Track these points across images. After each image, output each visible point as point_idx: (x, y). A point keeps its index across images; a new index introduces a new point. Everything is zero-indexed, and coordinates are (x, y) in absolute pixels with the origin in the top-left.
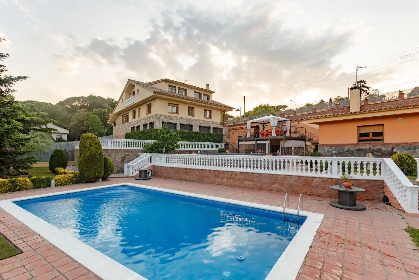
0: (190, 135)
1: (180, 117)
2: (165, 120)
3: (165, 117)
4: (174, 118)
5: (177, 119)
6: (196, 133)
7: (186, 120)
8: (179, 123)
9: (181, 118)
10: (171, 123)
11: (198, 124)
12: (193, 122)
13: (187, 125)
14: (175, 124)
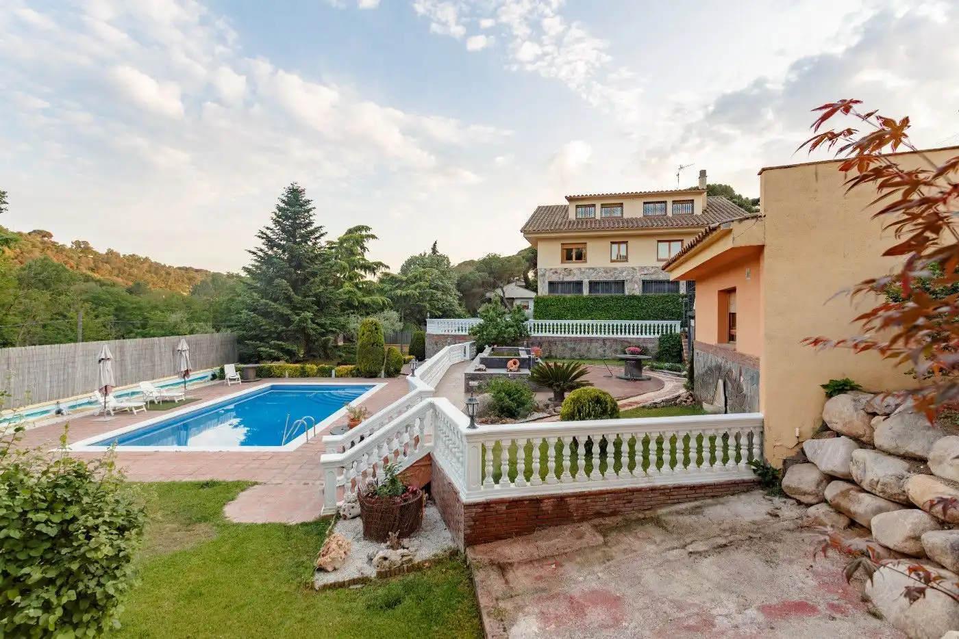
0: (612, 304)
1: (590, 269)
2: (555, 278)
3: (556, 272)
4: (575, 271)
5: (582, 273)
6: (633, 297)
7: (606, 272)
8: (586, 281)
9: (593, 269)
10: (569, 283)
11: (639, 276)
12: (624, 274)
13: (607, 283)
14: (580, 283)
